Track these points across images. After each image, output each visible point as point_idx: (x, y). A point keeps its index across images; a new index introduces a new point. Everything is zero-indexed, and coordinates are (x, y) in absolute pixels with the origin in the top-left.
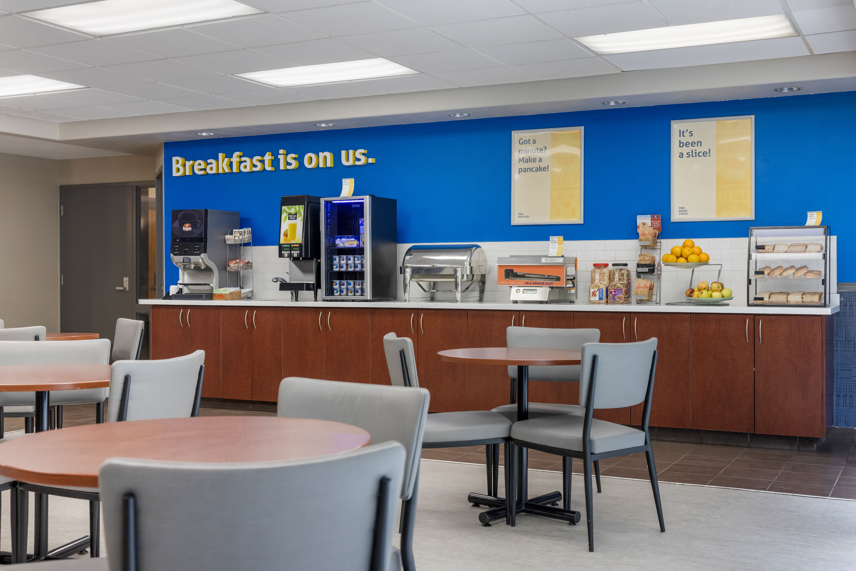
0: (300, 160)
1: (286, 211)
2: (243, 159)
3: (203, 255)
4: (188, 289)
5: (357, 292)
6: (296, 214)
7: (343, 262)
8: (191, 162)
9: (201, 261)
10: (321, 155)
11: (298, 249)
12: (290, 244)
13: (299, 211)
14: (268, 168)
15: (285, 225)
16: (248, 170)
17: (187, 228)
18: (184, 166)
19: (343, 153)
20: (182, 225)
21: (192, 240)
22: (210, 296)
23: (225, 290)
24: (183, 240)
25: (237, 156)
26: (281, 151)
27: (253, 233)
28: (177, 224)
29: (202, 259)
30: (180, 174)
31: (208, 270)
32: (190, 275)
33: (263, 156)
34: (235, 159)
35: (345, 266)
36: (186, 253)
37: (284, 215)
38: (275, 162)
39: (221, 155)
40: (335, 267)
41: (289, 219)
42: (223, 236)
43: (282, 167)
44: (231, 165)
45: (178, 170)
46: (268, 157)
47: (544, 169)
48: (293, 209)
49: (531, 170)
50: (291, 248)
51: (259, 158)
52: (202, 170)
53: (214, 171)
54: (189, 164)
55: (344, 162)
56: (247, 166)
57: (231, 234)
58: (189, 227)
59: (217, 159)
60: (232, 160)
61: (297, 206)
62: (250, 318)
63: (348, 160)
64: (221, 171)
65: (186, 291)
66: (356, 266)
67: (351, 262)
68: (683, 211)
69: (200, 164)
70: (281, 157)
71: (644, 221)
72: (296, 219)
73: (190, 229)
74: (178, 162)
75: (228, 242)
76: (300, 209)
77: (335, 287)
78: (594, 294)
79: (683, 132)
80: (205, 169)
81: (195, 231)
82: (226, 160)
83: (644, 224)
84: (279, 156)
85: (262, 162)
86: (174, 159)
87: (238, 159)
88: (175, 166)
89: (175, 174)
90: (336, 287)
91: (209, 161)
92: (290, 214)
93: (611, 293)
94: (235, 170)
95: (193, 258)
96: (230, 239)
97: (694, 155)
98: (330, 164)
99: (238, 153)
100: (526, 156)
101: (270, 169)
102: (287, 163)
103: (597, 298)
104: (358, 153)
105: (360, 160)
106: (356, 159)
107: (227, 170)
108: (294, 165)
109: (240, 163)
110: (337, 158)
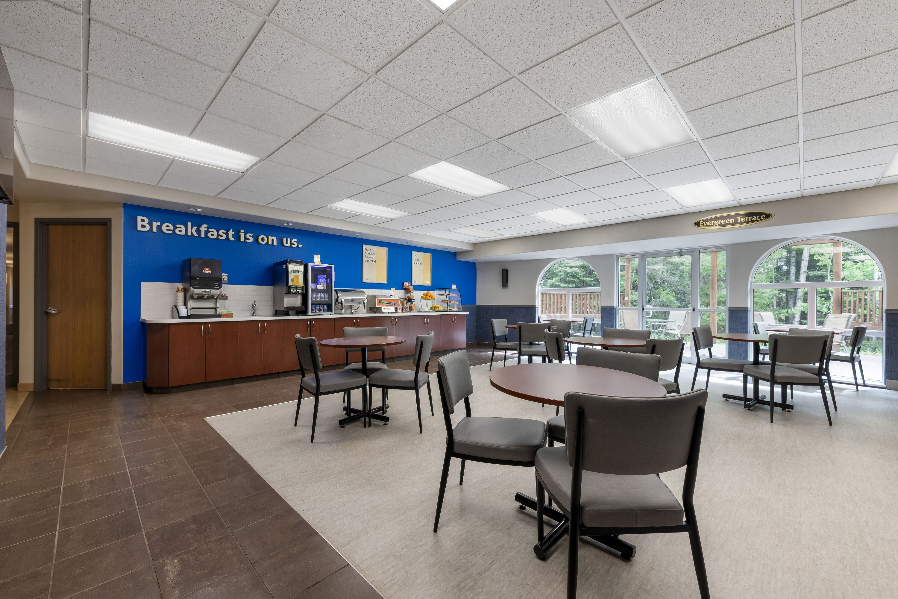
0: (256, 238)
1: (291, 268)
2: (210, 230)
3: (221, 289)
6: (298, 270)
8: (159, 224)
9: (219, 293)
10: (270, 238)
11: (301, 288)
16: (215, 237)
17: (207, 271)
18: (151, 225)
19: (285, 239)
20: (202, 269)
21: (210, 279)
25: (205, 227)
26: (242, 231)
28: (196, 268)
30: (147, 229)
33: (228, 231)
34: (203, 228)
36: (206, 288)
38: (237, 236)
39: (189, 224)
41: (293, 272)
43: (242, 240)
44: (198, 231)
45: (143, 226)
46: (231, 233)
47: (374, 262)
49: (370, 261)
50: (296, 288)
51: (224, 231)
52: (170, 230)
53: (183, 233)
54: (155, 224)
55: (285, 244)
56: (213, 234)
58: (209, 270)
59: (186, 226)
60: (200, 229)
61: (298, 266)
63: (287, 243)
64: (189, 234)
66: (320, 297)
68: (415, 281)
69: (168, 226)
70: (242, 235)
72: (298, 273)
73: (209, 272)
74: (143, 221)
78: (400, 310)
79: (414, 255)
80: (174, 231)
81: (213, 273)
82: (195, 228)
83: (406, 285)
84: (241, 234)
85: (227, 234)
86: (139, 218)
87: (206, 229)
88: (140, 223)
89: (139, 228)
91: (178, 226)
93: (404, 308)
94: (203, 235)
95: (213, 291)
97: (417, 263)
98: (275, 243)
99: (206, 226)
100: (368, 255)
101: (233, 239)
102: (246, 238)
103: (401, 311)
104: (294, 241)
105: (294, 244)
106: (292, 244)
107: (196, 234)
108: (251, 240)
109: (207, 232)
110: (281, 241)
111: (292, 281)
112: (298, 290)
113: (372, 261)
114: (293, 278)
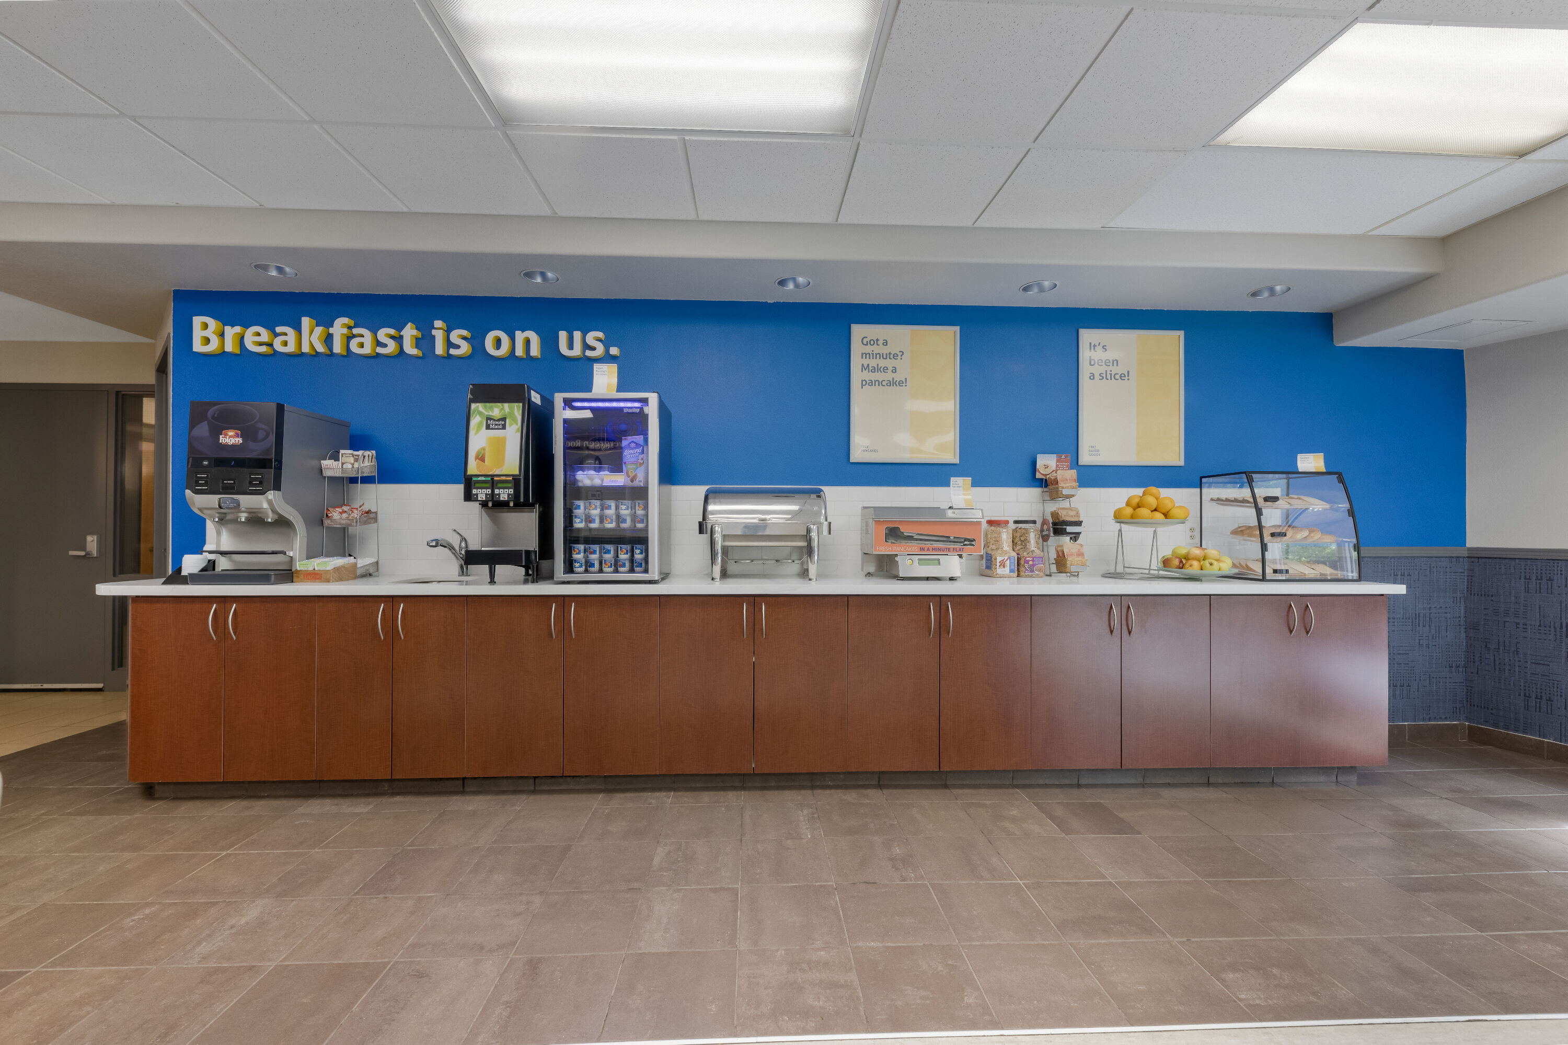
0: (477, 341)
1: (480, 413)
2: (356, 331)
3: (271, 495)
4: (231, 561)
5: (623, 565)
6: (504, 419)
7: (595, 512)
8: (238, 329)
9: (265, 506)
10: (520, 336)
11: (510, 485)
12: (492, 476)
13: (511, 413)
14: (410, 349)
15: (479, 439)
16: (367, 350)
17: (230, 438)
18: (222, 335)
19: (563, 335)
20: (217, 431)
21: (241, 463)
22: (288, 575)
23: (325, 563)
24: (220, 462)
25: (344, 325)
26: (438, 323)
27: (379, 458)
28: (203, 430)
29: (270, 502)
30: (213, 347)
31: (282, 523)
32: (235, 534)
33: (400, 328)
34: (339, 327)
35: (597, 520)
36: (228, 490)
37: (475, 421)
38: (426, 341)
39: (306, 322)
40: (578, 520)
41: (488, 427)
42: (315, 462)
43: (440, 349)
44: (328, 340)
45: (207, 341)
46: (409, 332)
47: (900, 383)
48: (497, 410)
49: (880, 383)
50: (493, 482)
51: (392, 332)
52: (261, 344)
53: (291, 348)
54: (231, 332)
55: (564, 349)
56: (364, 344)
57: (336, 457)
58: (237, 436)
59: (298, 328)
60: (331, 330)
61: (506, 405)
62: (390, 619)
63: (571, 347)
64: (306, 349)
65: (223, 564)
67: (611, 512)
68: (1094, 451)
69: (258, 334)
70: (439, 335)
71: (1046, 462)
72: (504, 427)
73: (239, 440)
74: (205, 326)
75: (327, 473)
76: (514, 411)
77: (575, 556)
78: (1003, 564)
79: (1095, 346)
80: (270, 345)
81: (252, 445)
82: (319, 330)
83: (1046, 467)
84: (434, 332)
85: (399, 339)
86: (197, 321)
87: (345, 331)
88: (198, 333)
89: (198, 347)
90: (579, 556)
91: (279, 329)
92: (488, 419)
93: (1027, 562)
94: (338, 348)
95: (246, 501)
96: (331, 467)
97: (1109, 377)
98: (535, 351)
99: (345, 320)
100: (873, 363)
101: (413, 351)
102: (450, 344)
103: (1007, 570)
104: (591, 337)
105: (593, 349)
106: (586, 346)
107: (320, 348)
108: (464, 349)
109: (349, 338)
110: (549, 343)
111: (481, 458)
112: (497, 491)
113: (891, 383)
114: (484, 449)
